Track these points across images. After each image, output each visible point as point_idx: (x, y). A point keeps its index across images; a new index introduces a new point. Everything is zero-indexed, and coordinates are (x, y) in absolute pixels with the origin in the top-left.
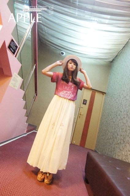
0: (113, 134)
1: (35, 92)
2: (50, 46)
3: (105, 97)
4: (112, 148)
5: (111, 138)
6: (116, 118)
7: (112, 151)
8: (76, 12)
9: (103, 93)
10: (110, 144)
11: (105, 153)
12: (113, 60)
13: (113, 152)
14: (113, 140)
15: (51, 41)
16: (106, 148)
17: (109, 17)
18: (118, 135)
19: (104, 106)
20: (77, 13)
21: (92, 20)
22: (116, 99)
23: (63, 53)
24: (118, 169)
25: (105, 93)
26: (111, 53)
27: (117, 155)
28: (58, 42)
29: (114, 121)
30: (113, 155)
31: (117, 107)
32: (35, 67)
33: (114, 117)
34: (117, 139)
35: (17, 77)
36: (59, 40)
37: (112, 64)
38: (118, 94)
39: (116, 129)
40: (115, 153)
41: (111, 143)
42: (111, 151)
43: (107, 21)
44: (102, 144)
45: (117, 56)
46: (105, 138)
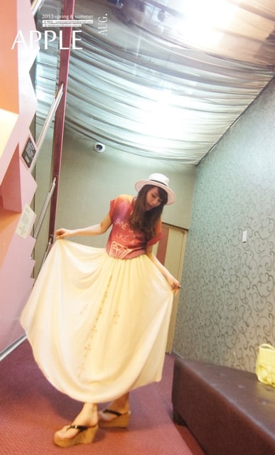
0: (211, 316)
1: (50, 237)
2: (72, 130)
3: (187, 238)
4: (209, 345)
5: (205, 325)
6: (214, 283)
7: (210, 350)
8: (134, 70)
9: (184, 230)
10: (206, 336)
11: (197, 357)
12: (199, 163)
13: (212, 354)
14: (210, 328)
15: (75, 120)
16: (197, 347)
17: (194, 83)
18: (221, 318)
19: (185, 257)
20: (134, 72)
21: (162, 88)
22: (211, 243)
23: (100, 147)
24: (240, 387)
25: (187, 230)
26: (197, 149)
27: (221, 360)
28: (90, 123)
29: (211, 289)
30: (213, 359)
31: (215, 259)
32: (54, 184)
33: (210, 281)
34: (220, 325)
35: (29, 212)
36: (92, 120)
37: (197, 169)
38: (215, 234)
39: (217, 304)
40: (216, 354)
41: (207, 334)
42: (208, 351)
43: (190, 91)
44: (188, 338)
45: (207, 154)
46: (193, 326)
